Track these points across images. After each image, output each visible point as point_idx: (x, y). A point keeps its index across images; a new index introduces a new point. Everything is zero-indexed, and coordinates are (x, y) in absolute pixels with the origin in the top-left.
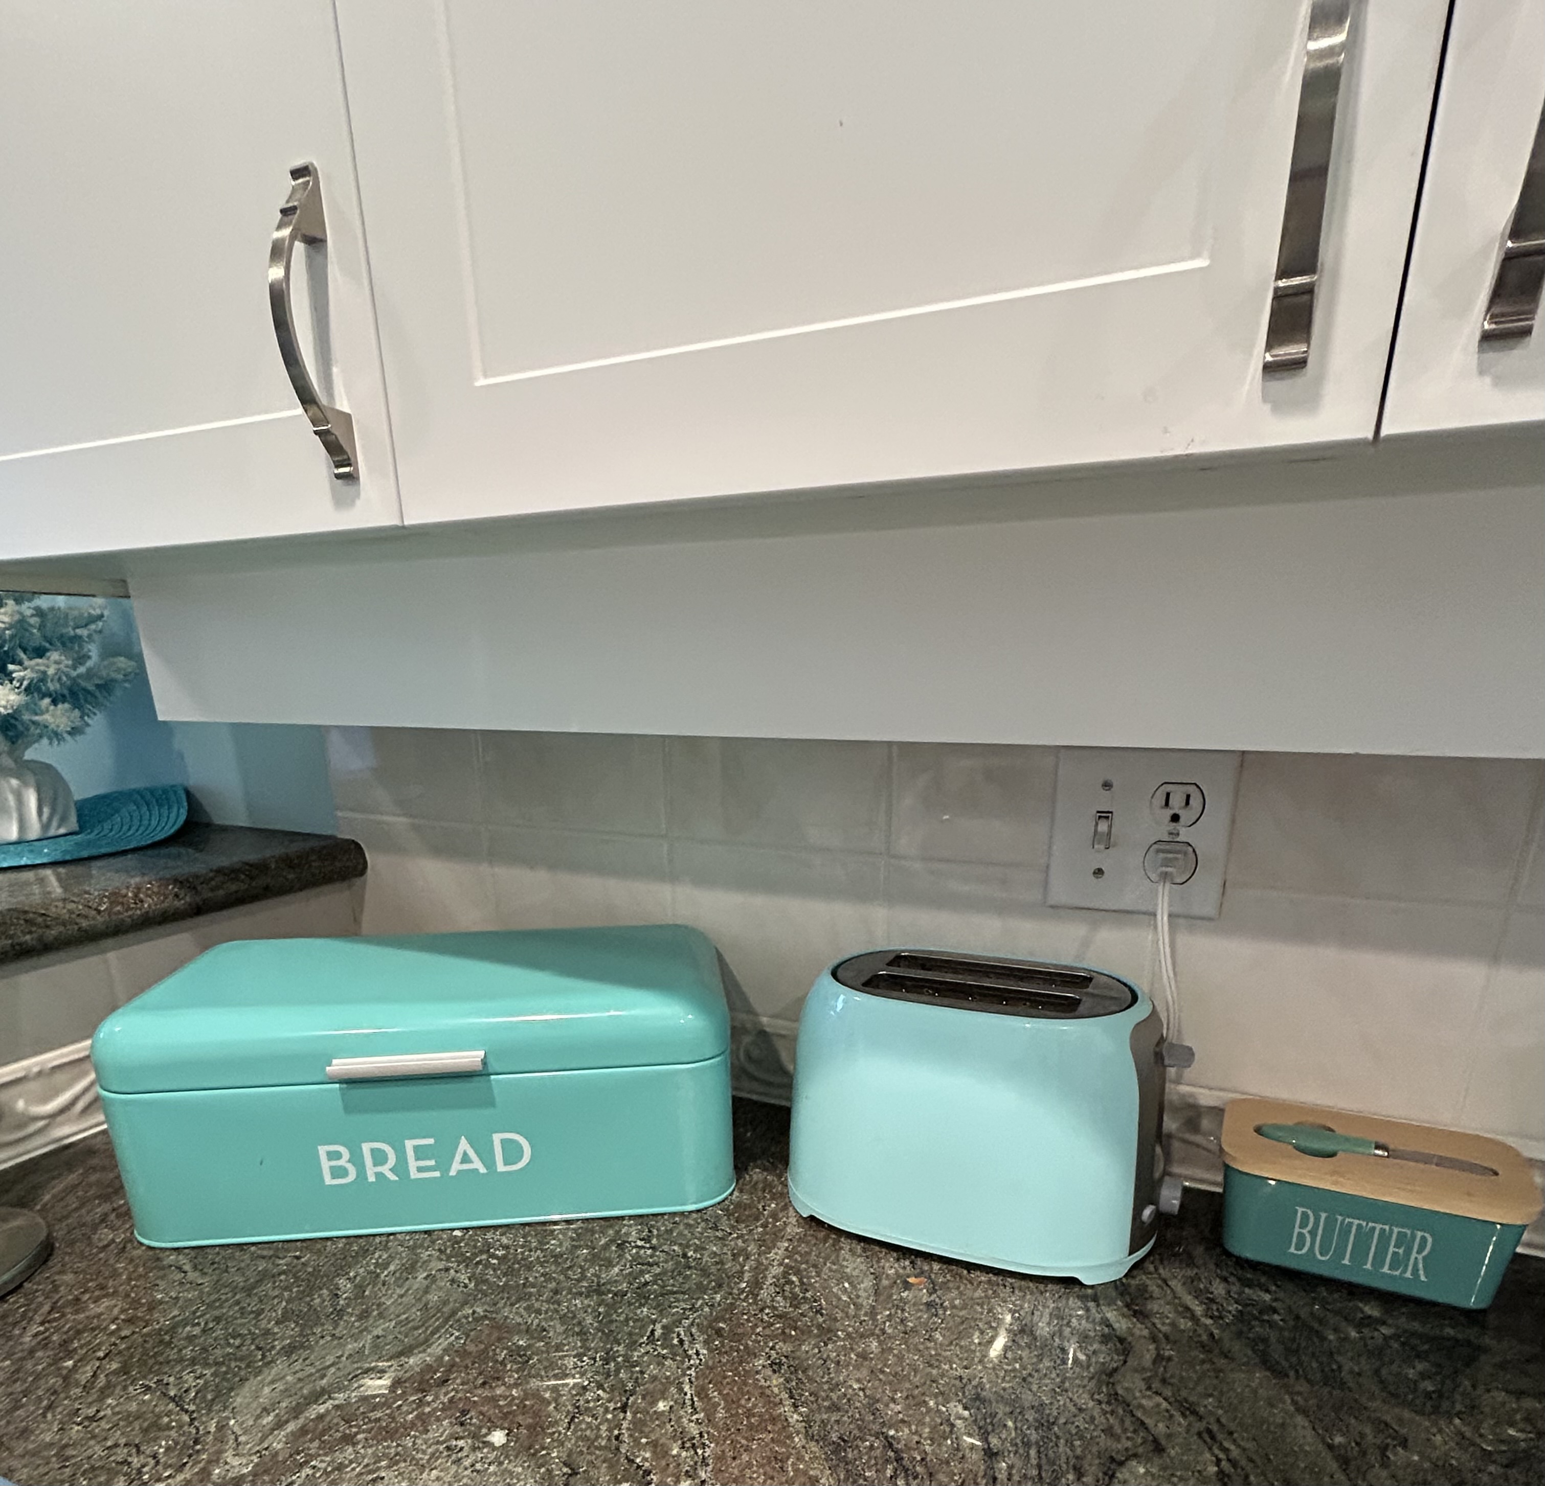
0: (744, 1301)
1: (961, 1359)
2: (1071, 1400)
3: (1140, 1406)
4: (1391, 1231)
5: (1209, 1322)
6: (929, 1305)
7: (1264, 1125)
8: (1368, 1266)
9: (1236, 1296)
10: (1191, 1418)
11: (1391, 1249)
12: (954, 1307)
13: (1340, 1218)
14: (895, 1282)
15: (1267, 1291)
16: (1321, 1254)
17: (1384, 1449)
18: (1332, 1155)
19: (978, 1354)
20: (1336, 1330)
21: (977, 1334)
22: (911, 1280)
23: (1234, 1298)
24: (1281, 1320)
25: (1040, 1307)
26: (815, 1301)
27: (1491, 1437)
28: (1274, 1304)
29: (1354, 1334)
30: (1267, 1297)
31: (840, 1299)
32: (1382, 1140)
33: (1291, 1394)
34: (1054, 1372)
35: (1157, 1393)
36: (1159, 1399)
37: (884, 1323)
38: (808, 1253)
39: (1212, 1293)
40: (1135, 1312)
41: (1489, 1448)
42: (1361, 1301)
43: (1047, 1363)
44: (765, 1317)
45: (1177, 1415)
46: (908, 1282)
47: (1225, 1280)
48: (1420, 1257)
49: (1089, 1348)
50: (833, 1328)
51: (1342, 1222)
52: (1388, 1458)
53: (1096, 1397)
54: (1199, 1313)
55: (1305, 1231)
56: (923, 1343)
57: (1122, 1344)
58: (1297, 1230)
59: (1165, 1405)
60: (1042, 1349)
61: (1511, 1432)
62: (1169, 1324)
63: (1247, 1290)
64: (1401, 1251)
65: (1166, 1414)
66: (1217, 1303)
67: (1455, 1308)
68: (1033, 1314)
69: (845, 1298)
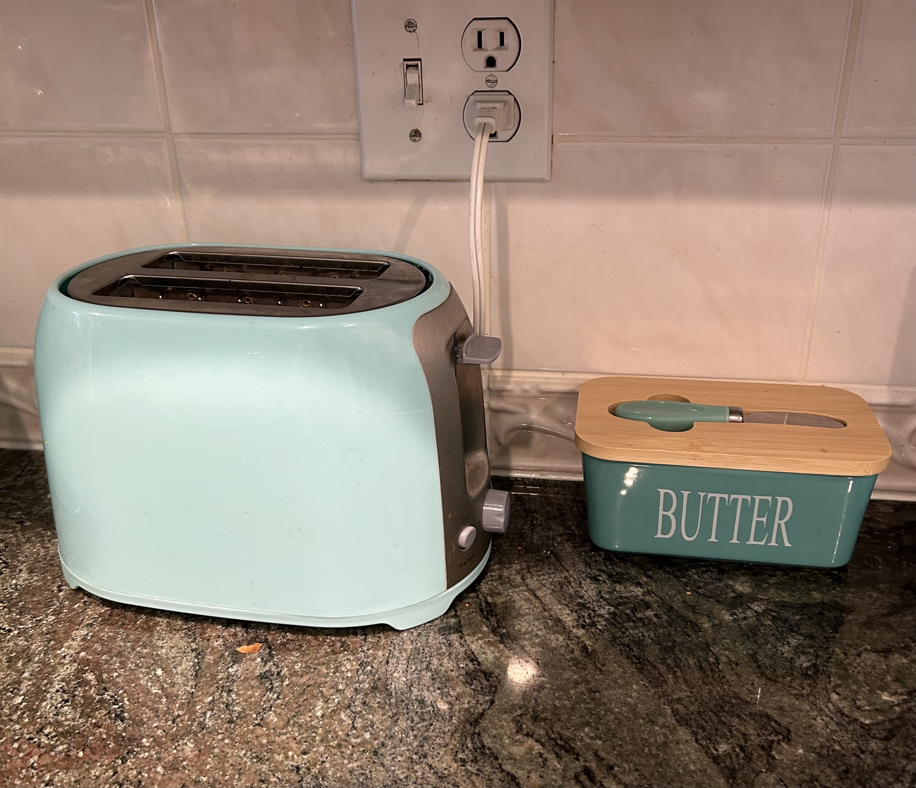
0: (17, 722)
1: (299, 743)
2: (430, 767)
3: (511, 757)
4: (753, 500)
5: (581, 632)
6: (263, 677)
7: (619, 404)
8: (735, 541)
9: (607, 596)
10: (567, 758)
11: (755, 519)
12: (294, 673)
13: (702, 494)
14: (222, 656)
15: (639, 584)
16: (688, 536)
17: (767, 748)
18: (688, 427)
19: (320, 731)
20: (710, 617)
21: (320, 704)
22: (243, 649)
23: (605, 600)
24: (656, 615)
25: (397, 654)
26: (116, 702)
27: (867, 708)
28: (648, 598)
29: (728, 617)
30: (638, 591)
31: (148, 692)
32: (735, 405)
33: (670, 703)
34: (411, 733)
35: (527, 735)
36: (530, 742)
37: (205, 713)
38: (112, 639)
39: (582, 597)
40: (502, 636)
41: (867, 722)
42: (732, 579)
43: (403, 724)
44: (44, 740)
45: (551, 757)
46: (238, 653)
47: (595, 579)
48: (782, 523)
49: (452, 693)
50: (137, 735)
51: (705, 497)
52: (774, 758)
53: (460, 756)
54: (571, 624)
55: (670, 514)
56: (252, 732)
57: (488, 681)
58: (661, 513)
59: (538, 747)
60: (397, 706)
61: (885, 697)
62: (539, 645)
63: (618, 587)
64: (764, 520)
65: (541, 760)
66: (589, 608)
67: (819, 569)
68: (387, 662)
69: (154, 690)
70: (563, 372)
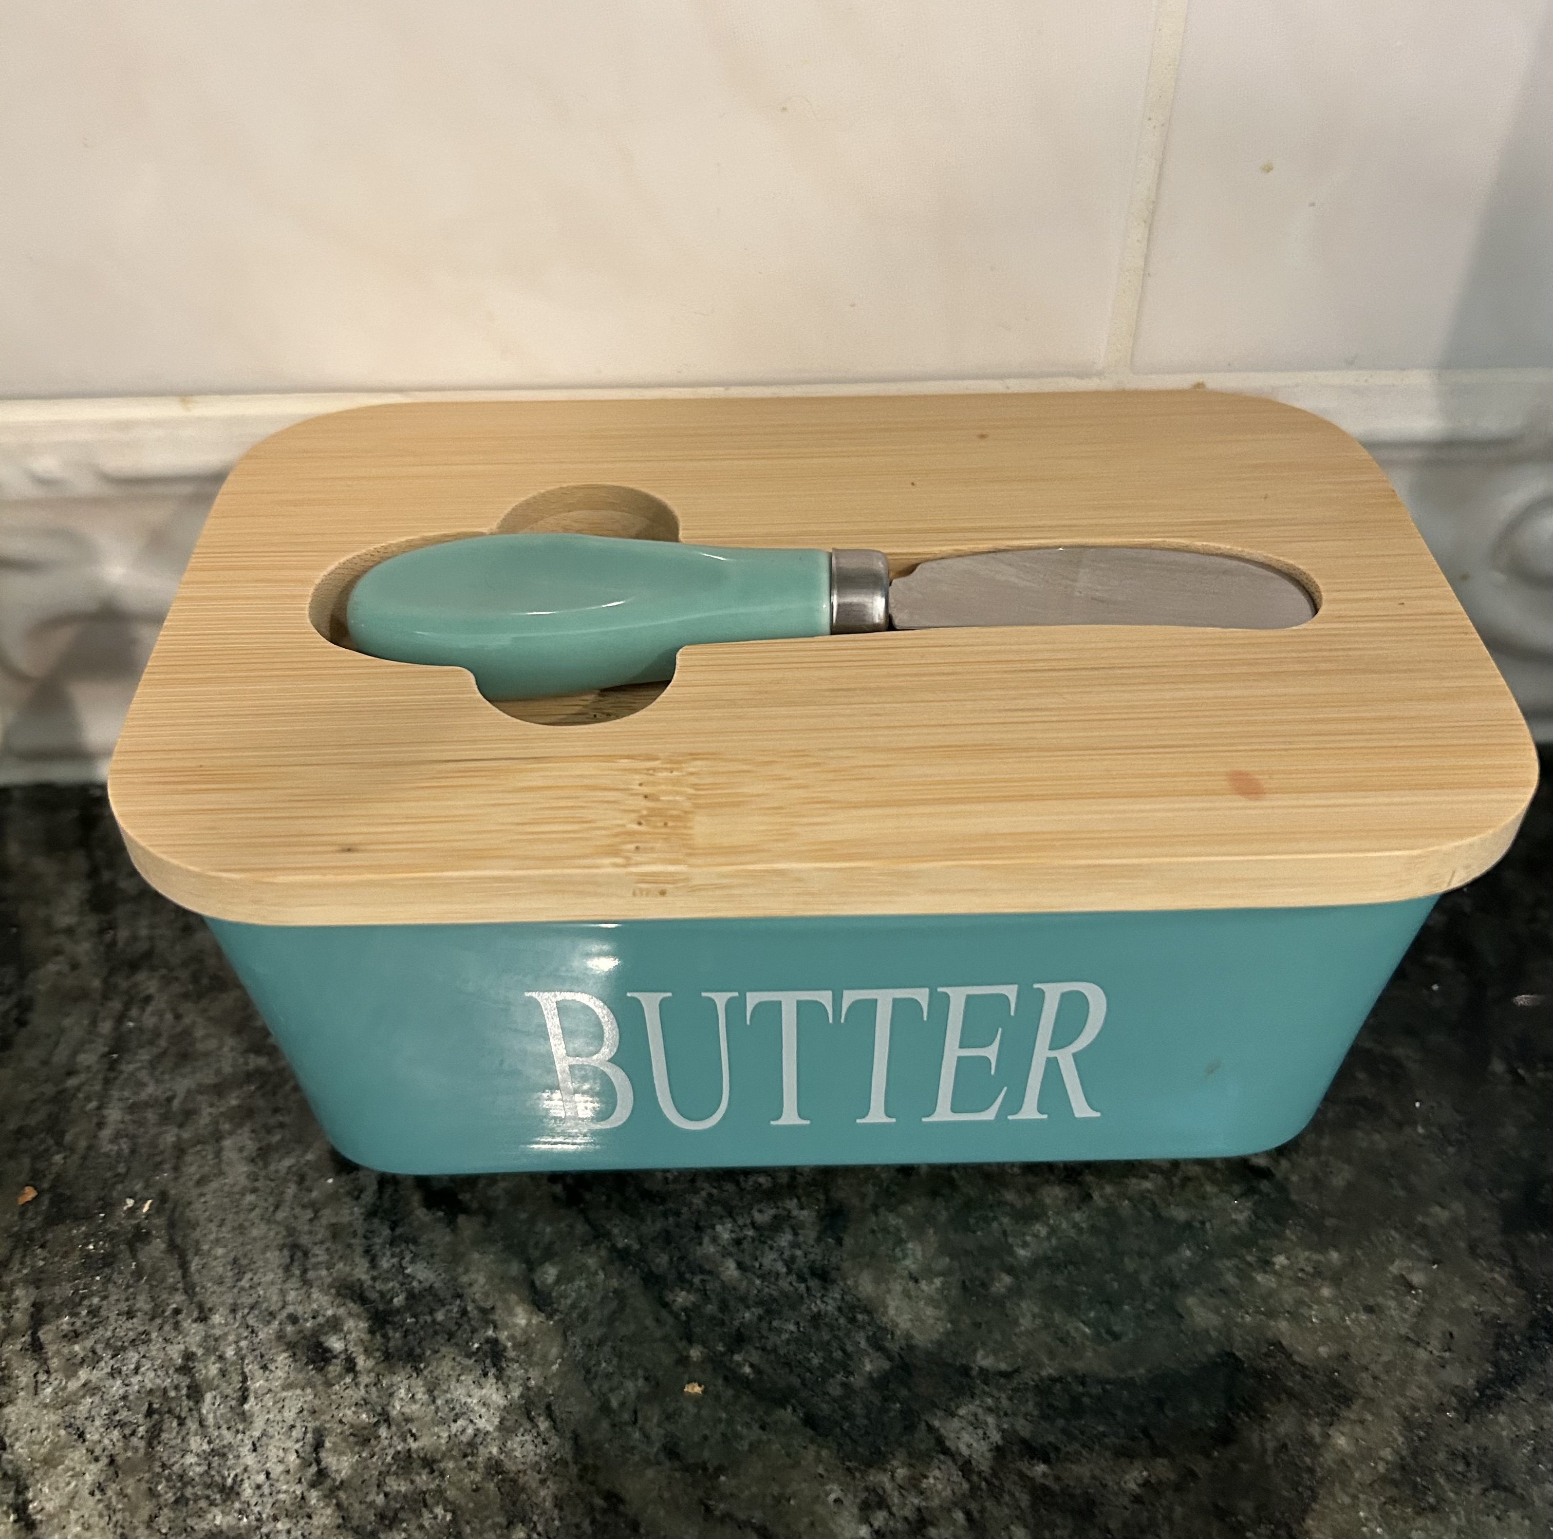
4: (940, 1004)
8: (875, 1117)
11: (952, 1051)
13: (721, 999)
16: (689, 1117)
18: (651, 681)
48: (1066, 1058)
51: (735, 1008)
64: (991, 1052)
70: (185, 394)
